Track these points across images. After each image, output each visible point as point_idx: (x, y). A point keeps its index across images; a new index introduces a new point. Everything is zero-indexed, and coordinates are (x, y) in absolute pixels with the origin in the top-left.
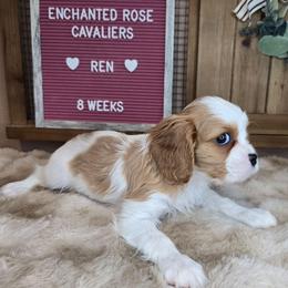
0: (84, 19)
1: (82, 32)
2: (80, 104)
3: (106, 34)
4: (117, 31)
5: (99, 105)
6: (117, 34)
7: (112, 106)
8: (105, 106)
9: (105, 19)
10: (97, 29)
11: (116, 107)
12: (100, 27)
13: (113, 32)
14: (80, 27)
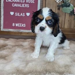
0: (16, 2)
1: (15, 5)
2: (13, 25)
3: (21, 6)
4: (25, 5)
5: (19, 25)
6: (25, 6)
7: (22, 25)
8: (20, 25)
9: (21, 2)
10: (19, 4)
11: (23, 25)
12: (20, 4)
13: (24, 5)
14: (14, 4)
